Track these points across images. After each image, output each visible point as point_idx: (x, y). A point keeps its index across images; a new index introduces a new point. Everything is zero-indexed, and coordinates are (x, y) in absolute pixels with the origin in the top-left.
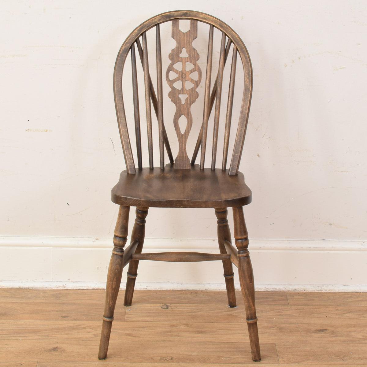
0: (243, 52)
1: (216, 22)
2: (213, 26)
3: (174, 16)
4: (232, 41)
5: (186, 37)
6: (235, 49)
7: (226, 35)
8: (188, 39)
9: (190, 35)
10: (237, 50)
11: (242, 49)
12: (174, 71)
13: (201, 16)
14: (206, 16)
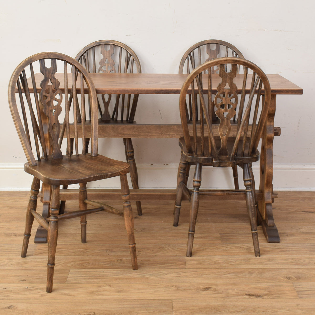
0: (136, 60)
1: (123, 46)
2: (122, 48)
3: (102, 43)
4: (131, 55)
5: (108, 54)
6: (133, 59)
7: (128, 52)
8: (109, 54)
9: (110, 52)
10: (134, 59)
11: (136, 59)
12: (102, 71)
13: (115, 43)
14: (118, 42)
